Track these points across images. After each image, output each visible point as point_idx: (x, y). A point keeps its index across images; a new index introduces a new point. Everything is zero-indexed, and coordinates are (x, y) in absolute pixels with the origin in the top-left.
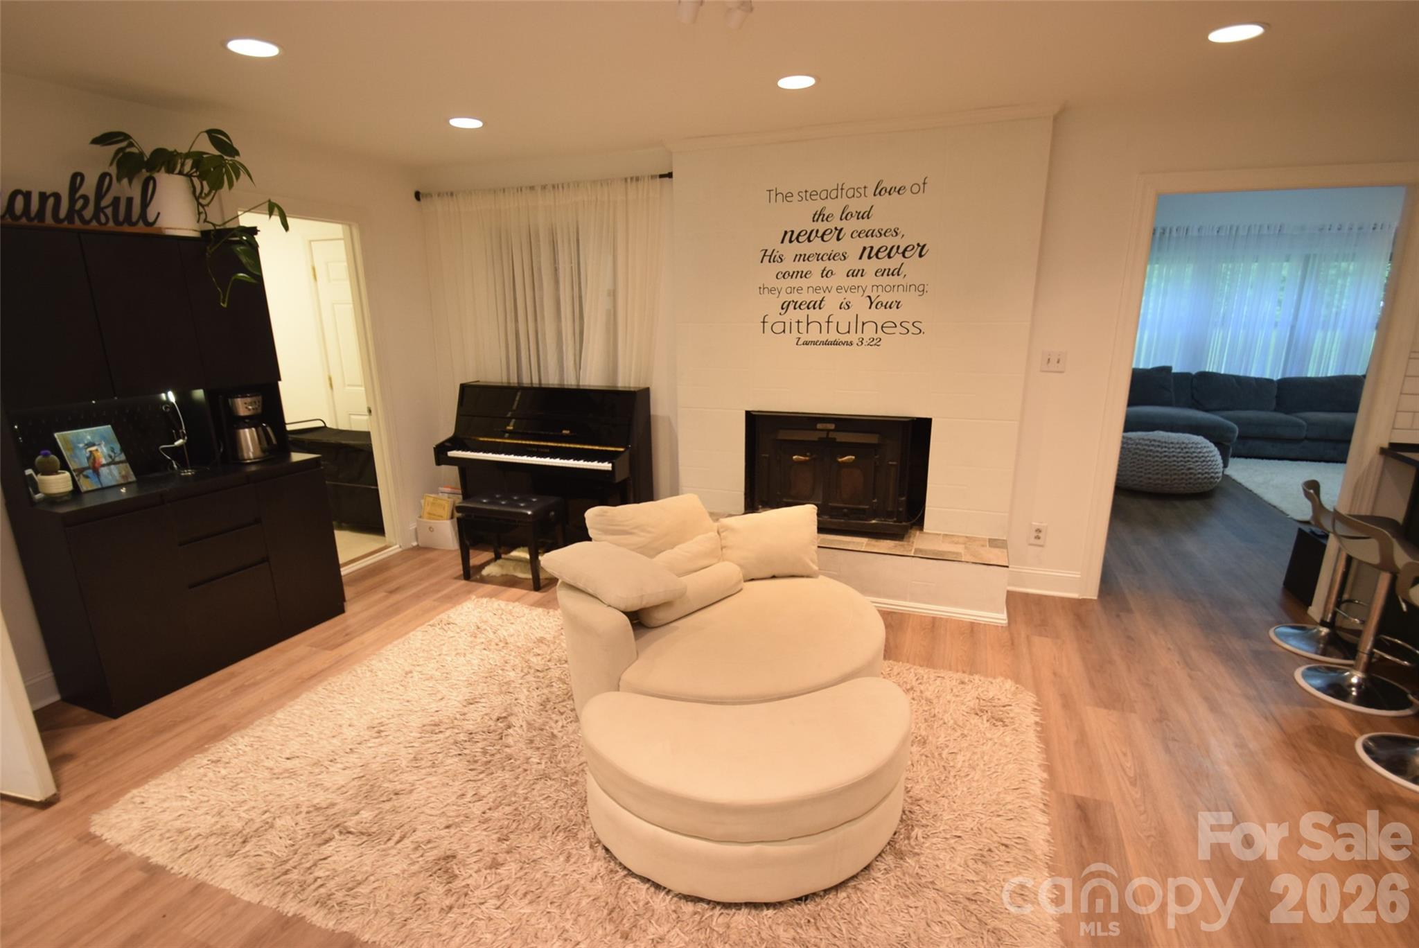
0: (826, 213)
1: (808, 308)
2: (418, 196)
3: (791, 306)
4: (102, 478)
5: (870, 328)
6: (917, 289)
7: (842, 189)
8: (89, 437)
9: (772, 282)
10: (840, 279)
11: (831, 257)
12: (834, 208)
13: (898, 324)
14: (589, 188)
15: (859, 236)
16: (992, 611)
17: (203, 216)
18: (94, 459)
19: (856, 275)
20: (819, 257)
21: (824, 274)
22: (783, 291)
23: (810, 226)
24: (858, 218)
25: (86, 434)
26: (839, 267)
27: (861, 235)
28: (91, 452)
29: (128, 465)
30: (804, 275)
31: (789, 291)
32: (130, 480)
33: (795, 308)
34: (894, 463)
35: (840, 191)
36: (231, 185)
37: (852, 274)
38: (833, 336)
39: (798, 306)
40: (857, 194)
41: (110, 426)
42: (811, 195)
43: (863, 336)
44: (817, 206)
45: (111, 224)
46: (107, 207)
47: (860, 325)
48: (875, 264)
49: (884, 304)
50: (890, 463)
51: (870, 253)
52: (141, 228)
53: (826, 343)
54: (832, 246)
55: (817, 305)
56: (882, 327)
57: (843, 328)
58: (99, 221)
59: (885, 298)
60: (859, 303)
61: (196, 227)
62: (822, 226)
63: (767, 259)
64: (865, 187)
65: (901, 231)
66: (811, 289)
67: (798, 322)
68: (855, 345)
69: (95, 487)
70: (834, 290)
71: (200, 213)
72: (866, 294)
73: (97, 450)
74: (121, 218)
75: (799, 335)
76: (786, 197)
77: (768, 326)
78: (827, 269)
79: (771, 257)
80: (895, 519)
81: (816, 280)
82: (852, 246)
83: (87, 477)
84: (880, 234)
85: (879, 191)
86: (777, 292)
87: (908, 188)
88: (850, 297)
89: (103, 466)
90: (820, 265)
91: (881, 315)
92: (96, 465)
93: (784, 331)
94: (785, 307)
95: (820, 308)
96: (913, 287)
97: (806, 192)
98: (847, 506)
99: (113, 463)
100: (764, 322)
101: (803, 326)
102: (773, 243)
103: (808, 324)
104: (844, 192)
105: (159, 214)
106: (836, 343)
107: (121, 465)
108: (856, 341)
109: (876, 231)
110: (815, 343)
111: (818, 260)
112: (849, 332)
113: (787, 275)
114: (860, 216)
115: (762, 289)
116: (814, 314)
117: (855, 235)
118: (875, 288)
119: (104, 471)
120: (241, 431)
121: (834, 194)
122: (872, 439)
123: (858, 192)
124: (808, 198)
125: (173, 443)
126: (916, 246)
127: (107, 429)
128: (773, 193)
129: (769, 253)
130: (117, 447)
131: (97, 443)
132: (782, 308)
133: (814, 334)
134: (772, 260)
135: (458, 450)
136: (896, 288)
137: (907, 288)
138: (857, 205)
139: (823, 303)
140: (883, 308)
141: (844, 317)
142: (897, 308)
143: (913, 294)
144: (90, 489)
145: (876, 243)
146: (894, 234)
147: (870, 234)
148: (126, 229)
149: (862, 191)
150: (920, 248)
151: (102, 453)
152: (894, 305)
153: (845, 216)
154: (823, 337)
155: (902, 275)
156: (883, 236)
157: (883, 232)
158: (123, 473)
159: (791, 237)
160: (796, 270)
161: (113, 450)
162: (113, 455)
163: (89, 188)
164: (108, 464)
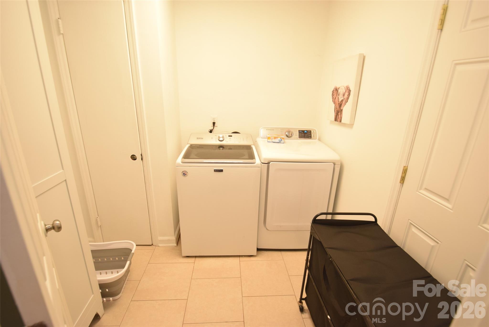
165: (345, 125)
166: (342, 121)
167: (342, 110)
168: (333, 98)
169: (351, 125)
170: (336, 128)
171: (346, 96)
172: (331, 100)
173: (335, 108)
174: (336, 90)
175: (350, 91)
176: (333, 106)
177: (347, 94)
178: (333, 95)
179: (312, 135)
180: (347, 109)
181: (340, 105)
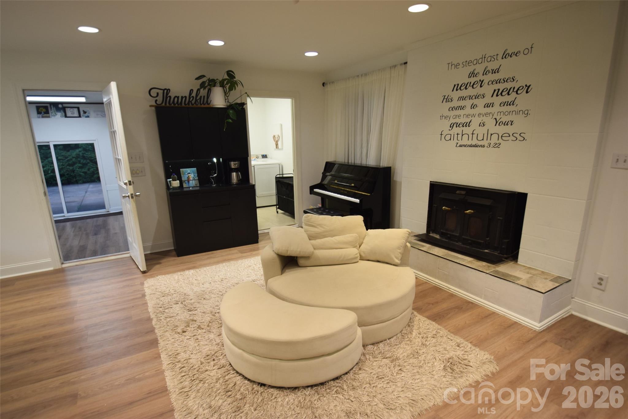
0: (476, 72)
1: (463, 126)
2: (323, 84)
3: (455, 126)
4: (190, 184)
5: (495, 137)
6: (524, 113)
7: (485, 58)
8: (189, 171)
9: (447, 113)
10: (480, 109)
11: (477, 97)
12: (479, 69)
13: (511, 135)
14: (377, 72)
15: (492, 83)
16: (531, 319)
17: (227, 100)
18: (189, 178)
19: (489, 106)
20: (470, 98)
21: (472, 107)
22: (451, 118)
23: (467, 80)
24: (492, 73)
25: (189, 170)
26: (481, 102)
27: (493, 83)
28: (188, 176)
29: (198, 181)
30: (462, 108)
31: (454, 117)
32: (197, 186)
33: (456, 127)
34: (501, 218)
35: (483, 59)
36: (235, 89)
37: (487, 106)
38: (475, 142)
39: (458, 125)
40: (493, 59)
41: (196, 168)
42: (468, 63)
43: (490, 142)
44: (470, 69)
45: (199, 105)
46: (198, 99)
47: (489, 135)
48: (501, 99)
49: (504, 123)
50: (499, 218)
51: (498, 93)
52: (206, 106)
53: (471, 146)
54: (478, 90)
55: (468, 125)
56: (502, 137)
57: (480, 138)
58: (196, 104)
59: (505, 119)
60: (490, 122)
61: (225, 104)
62: (473, 80)
63: (445, 100)
64: (497, 55)
65: (516, 78)
66: (465, 116)
67: (458, 134)
68: (486, 147)
69: (187, 187)
70: (477, 116)
71: (226, 100)
72: (494, 117)
73: (190, 175)
74: (202, 103)
75: (458, 142)
76: (457, 66)
77: (443, 136)
78: (474, 104)
79: (447, 99)
80: (499, 252)
81: (468, 111)
82: (488, 90)
83: (185, 183)
84: (504, 81)
85: (505, 56)
86: (448, 118)
87: (522, 52)
88: (485, 119)
89: (191, 180)
90: (471, 102)
91: (502, 129)
92: (189, 180)
93: (450, 139)
94: (452, 126)
95: (469, 126)
96: (521, 112)
97: (466, 62)
98: (472, 239)
99: (194, 180)
100: (441, 135)
101: (460, 136)
102: (448, 92)
103: (462, 135)
104: (486, 59)
105: (211, 101)
106: (476, 146)
107: (196, 181)
108: (486, 145)
109: (502, 80)
110: (465, 146)
111: (470, 99)
112: (483, 140)
113: (454, 109)
114: (494, 72)
115: (442, 116)
116: (467, 130)
117: (490, 83)
118: (499, 113)
119: (191, 182)
120: (233, 173)
121: (480, 62)
122: (488, 202)
123: (493, 58)
124: (467, 65)
125: (213, 175)
126: (525, 87)
127: (195, 169)
128: (450, 65)
129: (446, 97)
130: (196, 175)
131: (191, 173)
132: (450, 127)
133: (465, 141)
134: (447, 101)
135: (318, 189)
136: (511, 112)
137: (518, 113)
138: (493, 66)
139: (471, 123)
140: (503, 125)
141: (481, 131)
142: (511, 125)
143: (521, 116)
144: (186, 187)
145: (501, 86)
146: (512, 80)
147: (498, 82)
148: (203, 106)
149: (495, 57)
150: (527, 88)
151: (192, 176)
152: (510, 123)
153: (485, 73)
154: (469, 143)
155: (515, 105)
156: (506, 82)
157: (505, 80)
158: (196, 183)
159: (457, 87)
160: (458, 106)
161: (195, 176)
162: (194, 177)
163: (194, 94)
164: (192, 180)
165: (280, 149)
166: (279, 148)
167: (278, 144)
168: (274, 139)
169: (282, 149)
170: (277, 152)
171: (278, 138)
172: (273, 140)
173: (275, 143)
174: (274, 136)
175: (279, 137)
176: (274, 142)
177: (278, 137)
178: (273, 138)
179: (268, 157)
180: (279, 143)
181: (277, 142)
